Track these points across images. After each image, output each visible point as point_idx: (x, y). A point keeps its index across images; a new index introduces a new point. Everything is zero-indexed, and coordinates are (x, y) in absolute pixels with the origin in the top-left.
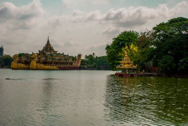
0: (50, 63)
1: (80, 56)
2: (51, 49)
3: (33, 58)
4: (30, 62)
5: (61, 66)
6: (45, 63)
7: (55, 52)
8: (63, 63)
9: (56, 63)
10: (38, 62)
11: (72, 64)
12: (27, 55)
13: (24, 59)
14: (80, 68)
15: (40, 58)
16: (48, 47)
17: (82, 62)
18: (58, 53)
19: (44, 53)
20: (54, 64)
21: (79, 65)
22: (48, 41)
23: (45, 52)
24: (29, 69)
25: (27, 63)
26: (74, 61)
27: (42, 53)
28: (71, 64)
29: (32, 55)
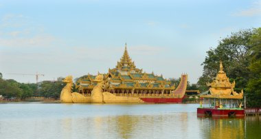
0: (127, 92)
2: (131, 66)
3: (96, 83)
4: (91, 90)
5: (149, 96)
6: (118, 91)
7: (137, 71)
8: (152, 91)
9: (138, 91)
10: (105, 90)
11: (169, 93)
12: (88, 78)
13: (83, 85)
16: (126, 63)
17: (189, 88)
18: (143, 72)
19: (117, 74)
20: (135, 92)
21: (182, 95)
22: (126, 52)
23: (119, 71)
24: (90, 102)
26: (173, 88)
27: (113, 74)
28: (167, 92)
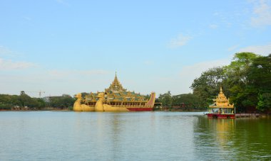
0: (119, 104)
1: (153, 94)
2: (119, 87)
3: (98, 98)
4: (95, 103)
5: (132, 107)
6: (113, 103)
7: (124, 90)
8: (134, 104)
9: (125, 104)
10: (105, 103)
12: (91, 95)
13: (88, 99)
14: (153, 110)
15: (106, 98)
16: (116, 85)
17: (156, 101)
18: (127, 91)
19: (111, 92)
20: (123, 104)
21: (152, 106)
22: (116, 77)
23: (112, 90)
24: (94, 111)
25: (92, 104)
26: (146, 101)
27: (108, 92)
28: (143, 104)
29: (97, 94)
